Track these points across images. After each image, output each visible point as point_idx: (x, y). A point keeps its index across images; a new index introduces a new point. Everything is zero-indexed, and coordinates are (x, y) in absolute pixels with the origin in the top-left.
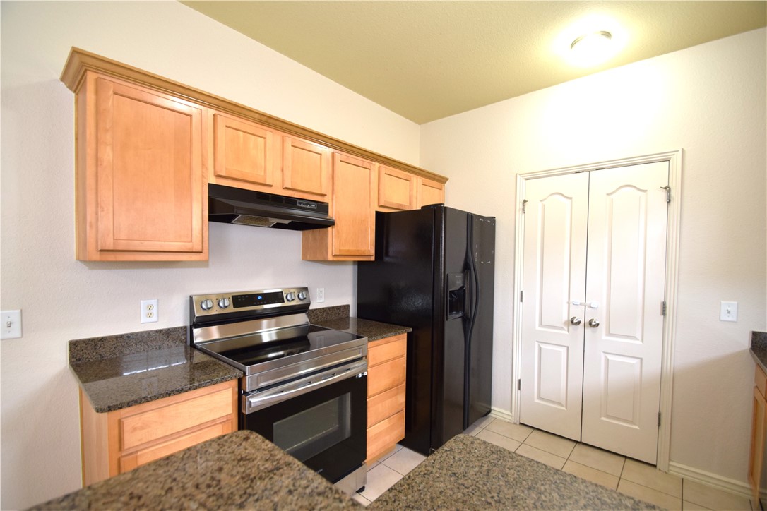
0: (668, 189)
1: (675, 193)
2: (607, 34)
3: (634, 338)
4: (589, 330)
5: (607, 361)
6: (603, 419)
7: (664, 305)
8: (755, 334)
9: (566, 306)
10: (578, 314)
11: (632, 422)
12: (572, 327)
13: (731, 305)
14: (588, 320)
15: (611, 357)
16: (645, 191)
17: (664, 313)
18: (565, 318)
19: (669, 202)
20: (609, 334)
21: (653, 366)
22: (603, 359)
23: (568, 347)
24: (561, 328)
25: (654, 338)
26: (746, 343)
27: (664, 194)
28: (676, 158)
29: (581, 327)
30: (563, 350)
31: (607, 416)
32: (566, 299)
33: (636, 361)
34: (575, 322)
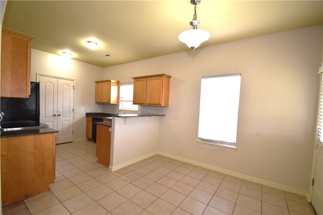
0: (74, 87)
1: (75, 88)
2: (71, 54)
3: (68, 117)
4: (58, 117)
5: (63, 123)
6: (62, 136)
7: (73, 109)
8: (86, 113)
9: (52, 111)
10: (55, 113)
11: (68, 135)
12: (54, 117)
13: (83, 109)
14: (58, 114)
15: (63, 122)
16: (69, 86)
17: (73, 111)
18: (52, 114)
19: (74, 89)
20: (63, 117)
21: (71, 122)
22: (62, 123)
23: (53, 122)
24: (51, 117)
25: (72, 116)
26: (85, 115)
27: (73, 87)
28: (75, 81)
29: (56, 116)
30: (52, 123)
31: (63, 135)
32: (52, 110)
33: (68, 122)
34: (55, 115)
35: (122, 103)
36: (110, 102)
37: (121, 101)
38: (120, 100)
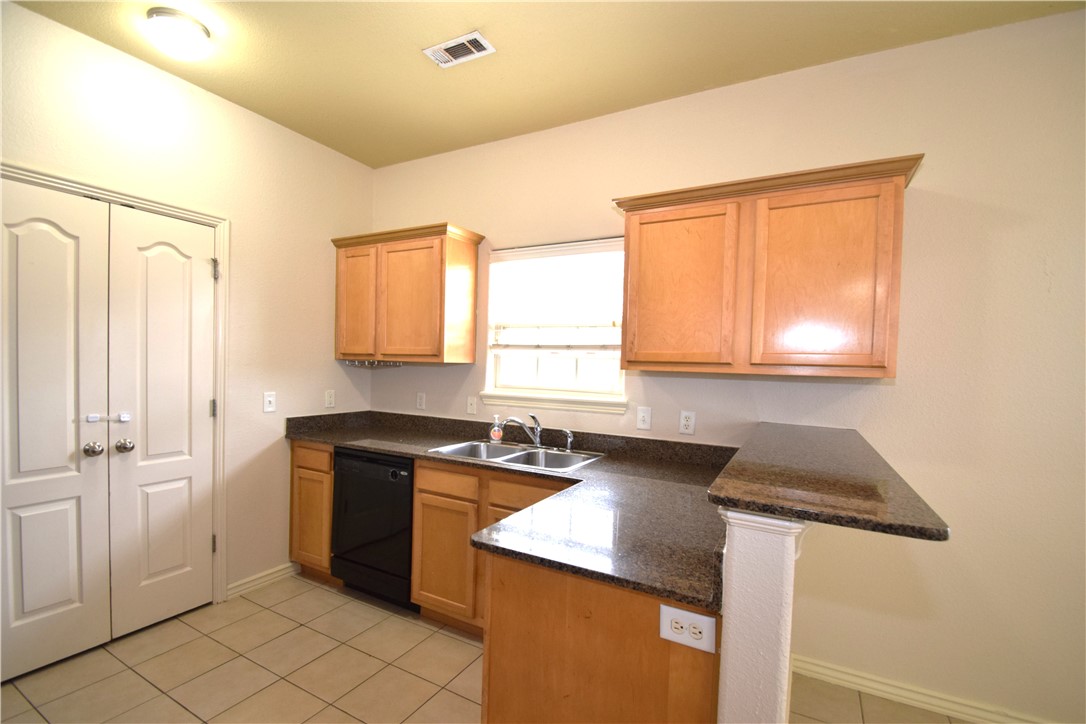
0: (215, 262)
1: (222, 268)
3: (180, 453)
4: (116, 459)
5: (147, 495)
6: (144, 583)
7: (214, 403)
8: (290, 421)
9: (71, 428)
10: (95, 437)
11: (181, 566)
12: (85, 462)
13: (270, 396)
14: (113, 443)
15: (149, 490)
16: (188, 257)
17: (214, 414)
18: (71, 446)
19: (216, 277)
20: (147, 456)
21: (203, 483)
22: (139, 492)
23: (79, 499)
24: (65, 469)
25: (203, 446)
26: (281, 430)
27: (209, 268)
28: (223, 228)
29: (102, 458)
30: (71, 506)
31: (150, 576)
32: (71, 415)
33: (183, 484)
34: (90, 452)
35: (496, 357)
36: (439, 353)
37: (497, 346)
38: (491, 341)
